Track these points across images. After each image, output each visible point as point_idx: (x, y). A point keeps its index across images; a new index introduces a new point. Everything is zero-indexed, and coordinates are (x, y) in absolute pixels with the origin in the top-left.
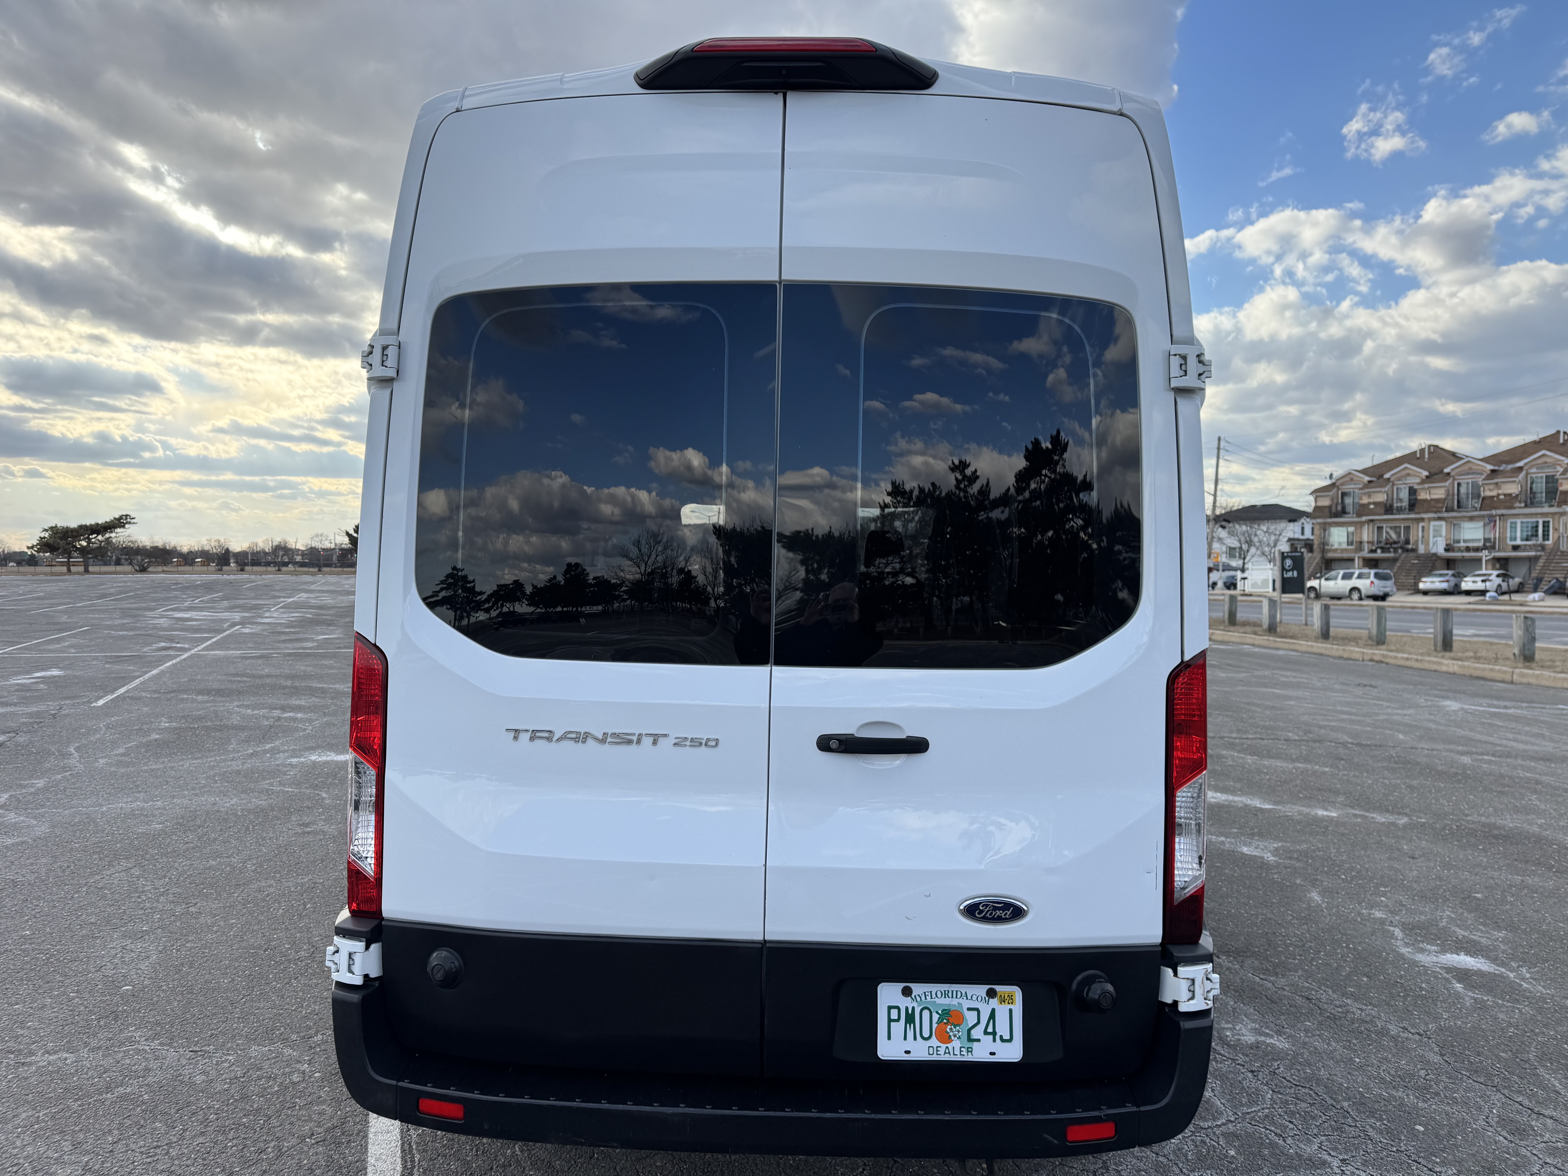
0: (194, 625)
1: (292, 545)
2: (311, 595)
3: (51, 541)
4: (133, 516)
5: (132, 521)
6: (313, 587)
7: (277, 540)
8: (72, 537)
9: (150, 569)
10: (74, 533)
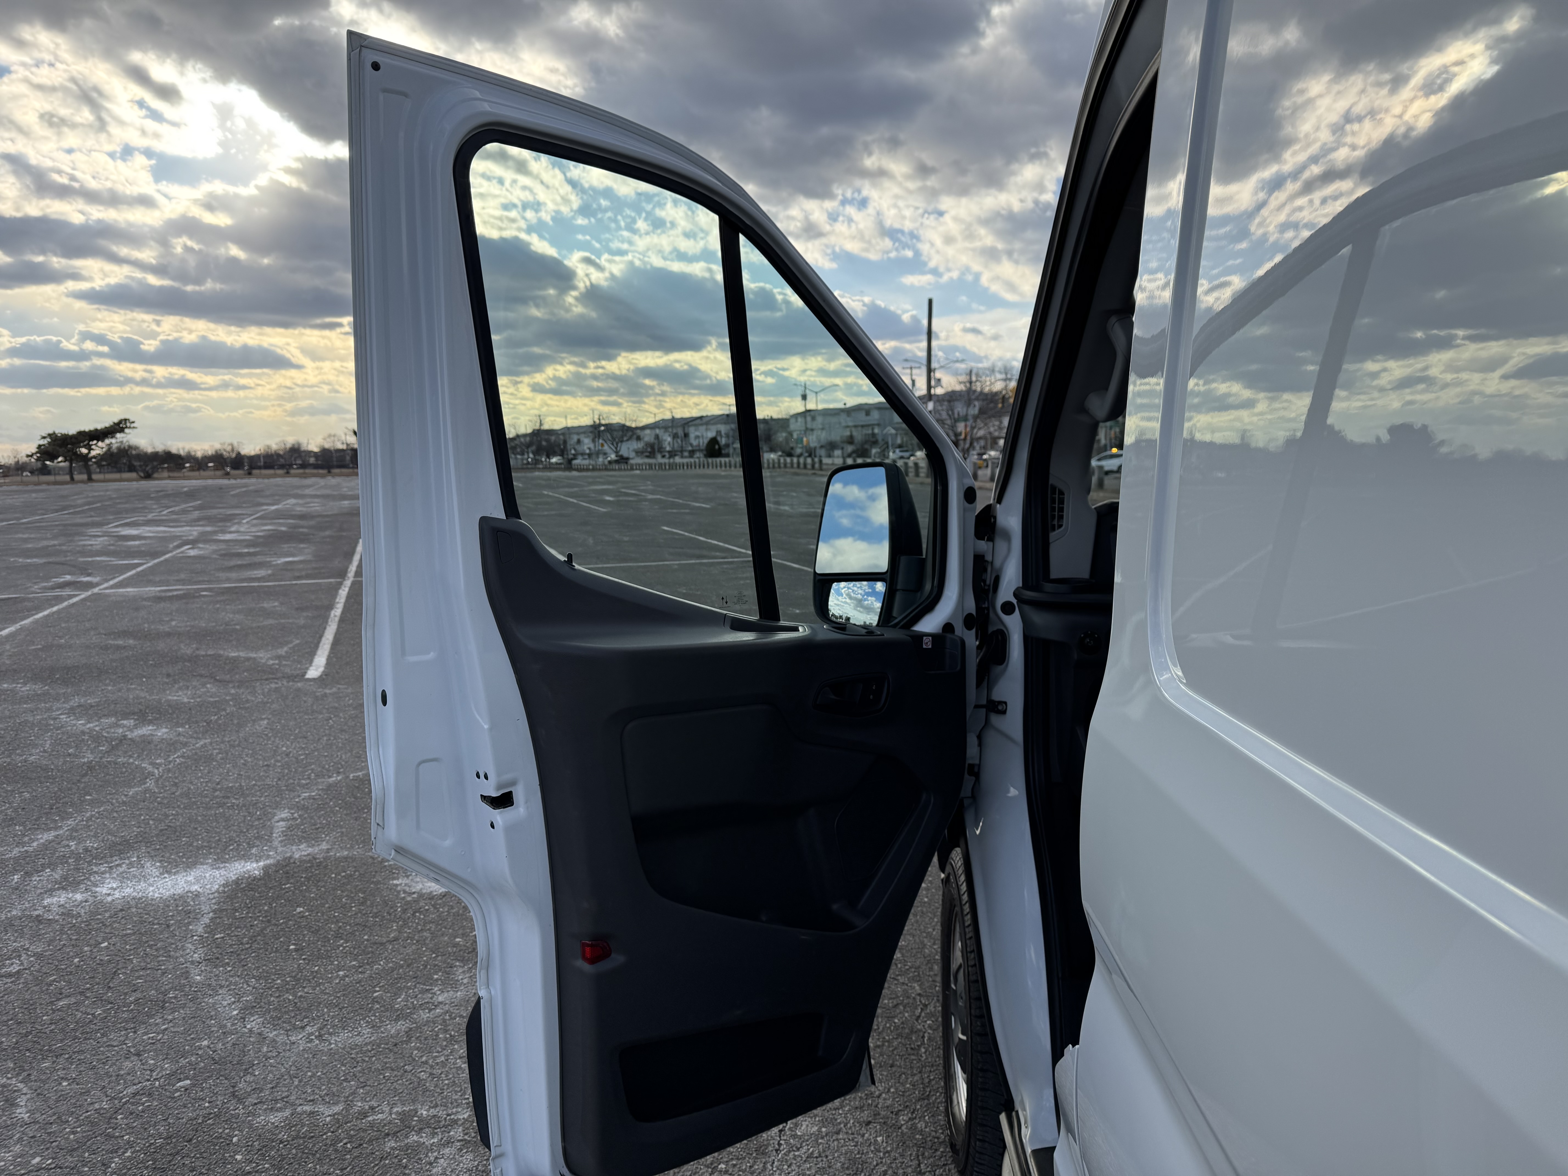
0: (134, 546)
1: (304, 447)
2: (300, 501)
3: (50, 449)
4: (132, 420)
5: (132, 425)
6: (307, 491)
7: (290, 441)
8: (72, 444)
9: (155, 475)
10: (73, 440)
